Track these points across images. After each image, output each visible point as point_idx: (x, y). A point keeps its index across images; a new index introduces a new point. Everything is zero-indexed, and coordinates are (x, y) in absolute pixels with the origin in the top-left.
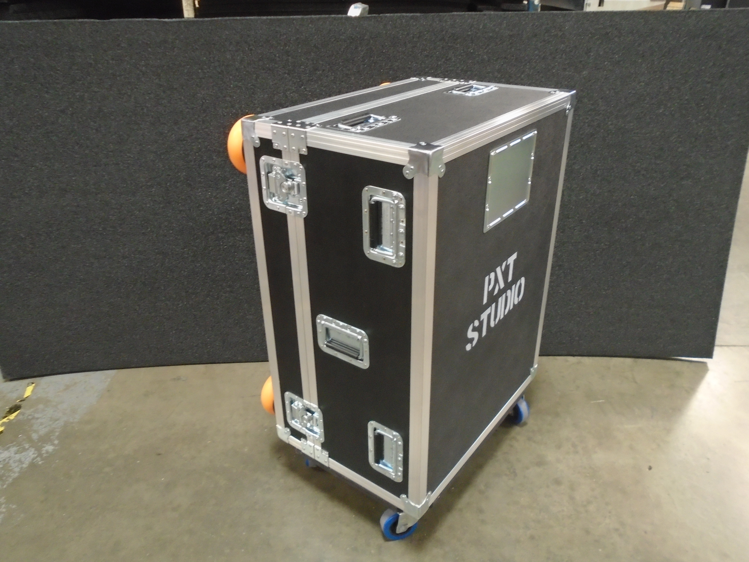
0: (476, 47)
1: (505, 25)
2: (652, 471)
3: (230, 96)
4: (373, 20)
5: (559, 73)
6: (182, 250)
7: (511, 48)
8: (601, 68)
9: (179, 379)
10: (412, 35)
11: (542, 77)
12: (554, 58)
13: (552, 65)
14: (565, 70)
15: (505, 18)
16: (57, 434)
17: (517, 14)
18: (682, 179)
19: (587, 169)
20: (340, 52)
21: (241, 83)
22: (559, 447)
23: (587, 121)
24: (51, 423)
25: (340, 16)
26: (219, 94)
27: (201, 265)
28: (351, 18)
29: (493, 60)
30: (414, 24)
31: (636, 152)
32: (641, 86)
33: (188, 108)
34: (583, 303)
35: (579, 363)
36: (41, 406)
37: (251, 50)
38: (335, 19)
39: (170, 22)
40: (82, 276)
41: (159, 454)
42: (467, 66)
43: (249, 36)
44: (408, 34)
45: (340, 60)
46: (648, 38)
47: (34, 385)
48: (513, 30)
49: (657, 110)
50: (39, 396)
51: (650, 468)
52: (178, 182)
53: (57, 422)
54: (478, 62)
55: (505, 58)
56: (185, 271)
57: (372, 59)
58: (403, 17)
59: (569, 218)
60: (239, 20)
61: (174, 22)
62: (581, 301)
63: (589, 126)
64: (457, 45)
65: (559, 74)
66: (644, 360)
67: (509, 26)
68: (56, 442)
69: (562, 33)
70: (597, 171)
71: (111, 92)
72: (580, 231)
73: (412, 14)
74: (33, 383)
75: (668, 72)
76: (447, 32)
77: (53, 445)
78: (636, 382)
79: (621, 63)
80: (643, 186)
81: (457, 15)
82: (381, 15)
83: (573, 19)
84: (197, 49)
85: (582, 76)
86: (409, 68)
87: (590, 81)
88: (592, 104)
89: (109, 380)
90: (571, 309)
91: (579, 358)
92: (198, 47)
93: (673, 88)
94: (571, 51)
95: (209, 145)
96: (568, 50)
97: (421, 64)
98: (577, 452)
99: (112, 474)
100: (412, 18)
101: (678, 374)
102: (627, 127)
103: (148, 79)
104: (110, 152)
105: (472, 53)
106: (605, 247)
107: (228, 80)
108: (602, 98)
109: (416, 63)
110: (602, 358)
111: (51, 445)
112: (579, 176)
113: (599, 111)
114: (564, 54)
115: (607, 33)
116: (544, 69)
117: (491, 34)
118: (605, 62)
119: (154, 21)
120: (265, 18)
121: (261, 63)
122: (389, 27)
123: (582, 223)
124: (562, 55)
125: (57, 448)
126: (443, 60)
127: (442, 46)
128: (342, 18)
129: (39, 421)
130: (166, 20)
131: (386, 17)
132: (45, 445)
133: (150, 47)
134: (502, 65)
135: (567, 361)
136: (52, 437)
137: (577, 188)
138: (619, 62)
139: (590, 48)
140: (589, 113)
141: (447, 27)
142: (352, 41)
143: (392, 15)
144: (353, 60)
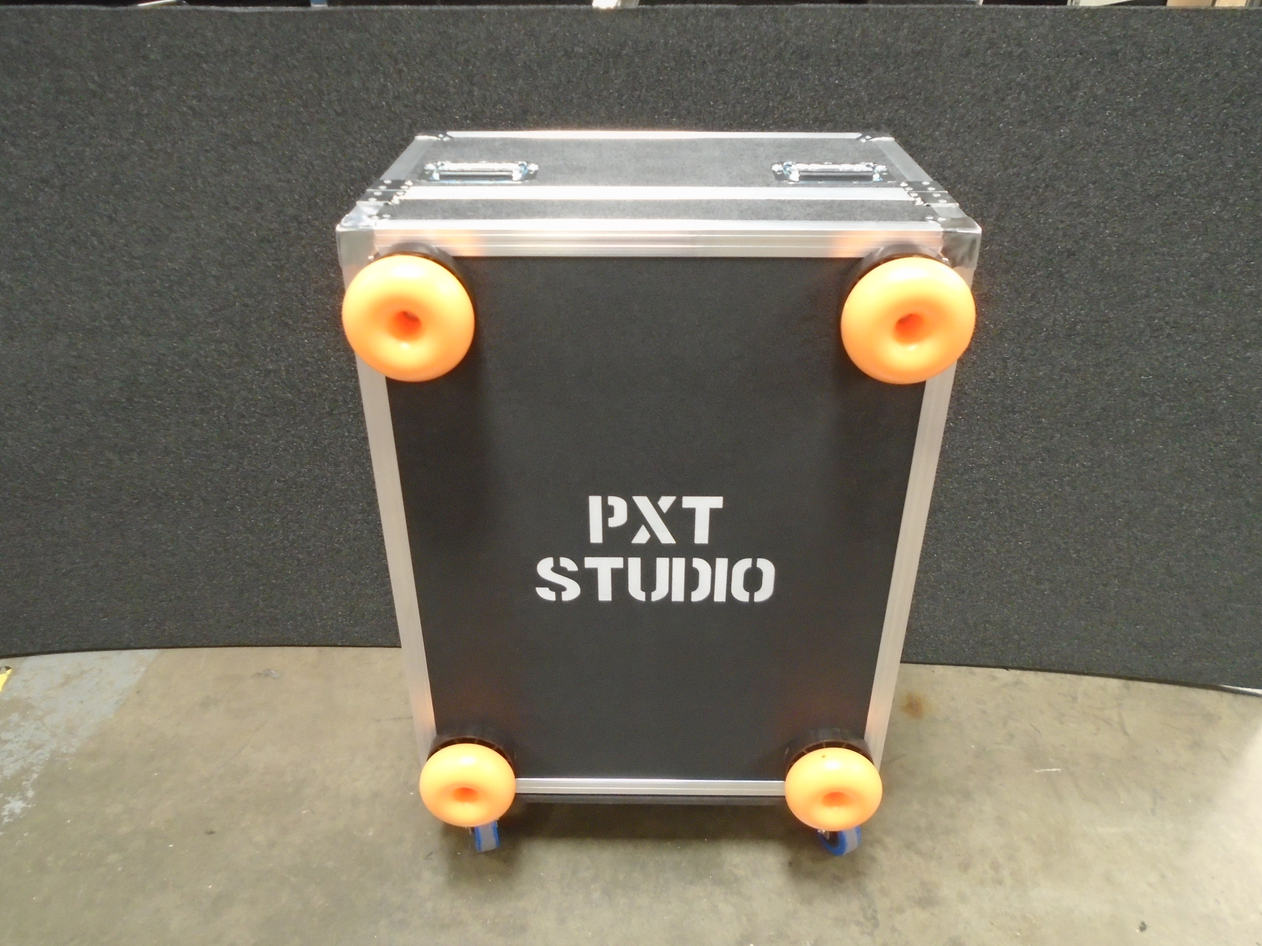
0: (845, 74)
1: (906, 31)
2: (1145, 934)
3: (361, 160)
4: (640, 17)
5: (1011, 129)
6: (273, 443)
7: (916, 78)
8: (1098, 122)
9: (267, 674)
10: (717, 49)
11: (977, 137)
12: (1003, 100)
13: (999, 114)
14: (1023, 123)
15: (907, 16)
16: (35, 776)
17: (931, 9)
18: (1247, 347)
19: (1055, 319)
20: (575, 80)
21: (380, 135)
22: (965, 867)
23: (1061, 226)
24: (27, 752)
25: (575, 7)
26: (340, 155)
27: (310, 471)
28: (598, 11)
29: (880, 101)
30: (723, 25)
31: (1157, 291)
32: (1177, 159)
33: (280, 180)
34: (1032, 573)
35: (1017, 683)
36: (15, 717)
37: (400, 71)
38: (564, 12)
39: (243, 14)
40: (91, 484)
41: (212, 833)
42: (826, 112)
43: (394, 44)
44: (709, 46)
45: (573, 95)
46: (1199, 65)
47: (9, 671)
48: (922, 41)
49: (1206, 209)
50: (15, 694)
51: (1143, 928)
52: (263, 319)
53: (39, 751)
54: (849, 104)
55: (904, 97)
56: (279, 481)
57: (637, 93)
58: (701, 11)
59: (1014, 413)
60: (376, 12)
61: (252, 14)
62: (1029, 569)
63: (1065, 236)
64: (806, 69)
65: (1012, 131)
66: (1144, 685)
67: (914, 33)
68: (30, 794)
69: (1021, 49)
70: (1075, 324)
71: (134, 147)
72: (1036, 438)
73: (718, 6)
74: (8, 668)
75: (1235, 133)
76: (787, 43)
77: (25, 799)
78: (1126, 733)
79: (1140, 112)
80: (1167, 357)
81: (810, 9)
82: (656, 7)
83: (1047, 22)
84: (295, 66)
85: (1057, 138)
86: (710, 113)
87: (1072, 147)
88: (1075, 194)
89: (143, 669)
90: (1007, 582)
91: (1018, 672)
92: (297, 64)
93: (1242, 167)
94: (1037, 87)
95: (321, 252)
96: (1031, 84)
97: (734, 106)
98: (1000, 882)
99: (120, 869)
100: (719, 13)
101: (1210, 719)
102: (1141, 241)
103: (204, 124)
104: (136, 258)
105: (837, 86)
106: (1083, 470)
107: (356, 128)
108: (1094, 183)
109: (725, 103)
110: (1063, 675)
111: (20, 799)
112: (1040, 333)
113: (1087, 208)
114: (1023, 92)
115: (1116, 53)
116: (982, 120)
117: (877, 49)
118: (1106, 110)
119: (212, 11)
120: (426, 8)
121: (419, 97)
122: (672, 30)
123: (1041, 422)
124: (1020, 94)
125: (30, 806)
126: (779, 98)
127: (776, 70)
128: (579, 11)
129: (8, 747)
130: (236, 9)
131: (666, 10)
132: (10, 799)
133: (206, 62)
134: (897, 110)
135: (994, 678)
136: (24, 783)
137: (1034, 355)
138: (1136, 110)
139: (1078, 82)
140: (1067, 210)
141: (788, 33)
142: (598, 57)
143: (679, 6)
144: (600, 95)
